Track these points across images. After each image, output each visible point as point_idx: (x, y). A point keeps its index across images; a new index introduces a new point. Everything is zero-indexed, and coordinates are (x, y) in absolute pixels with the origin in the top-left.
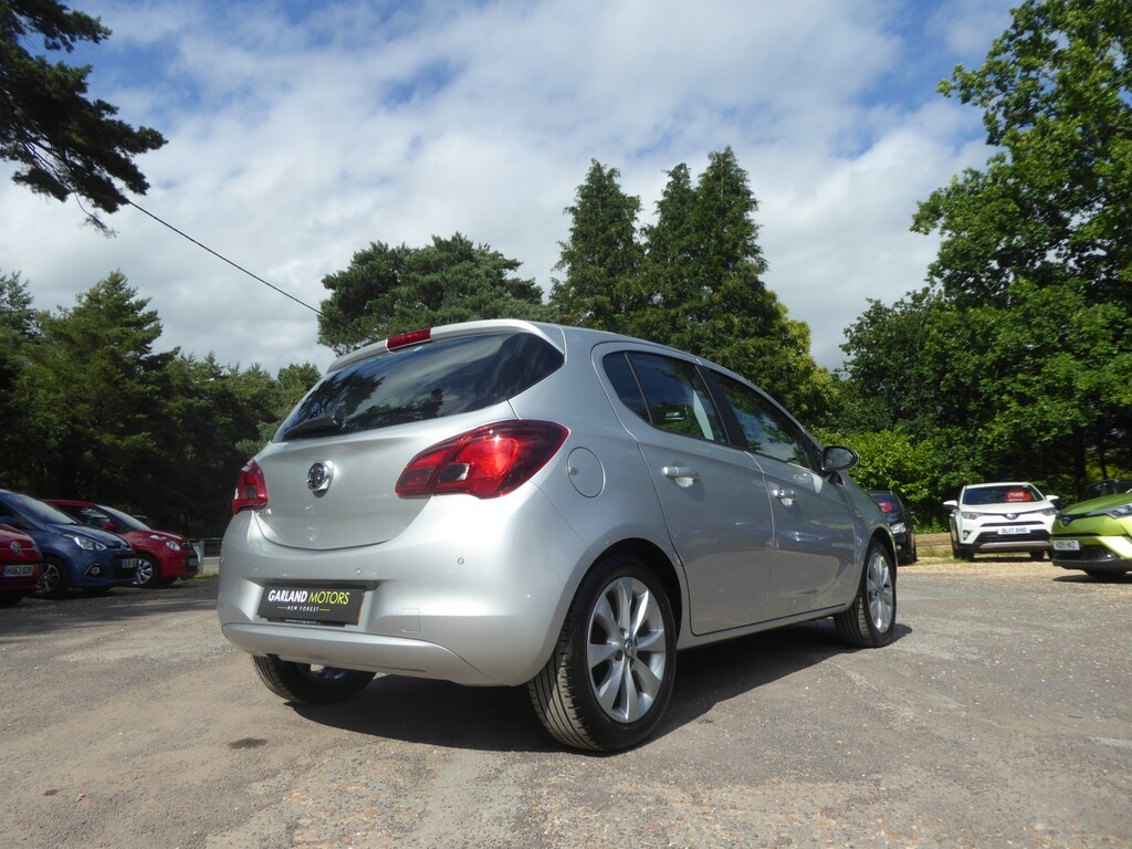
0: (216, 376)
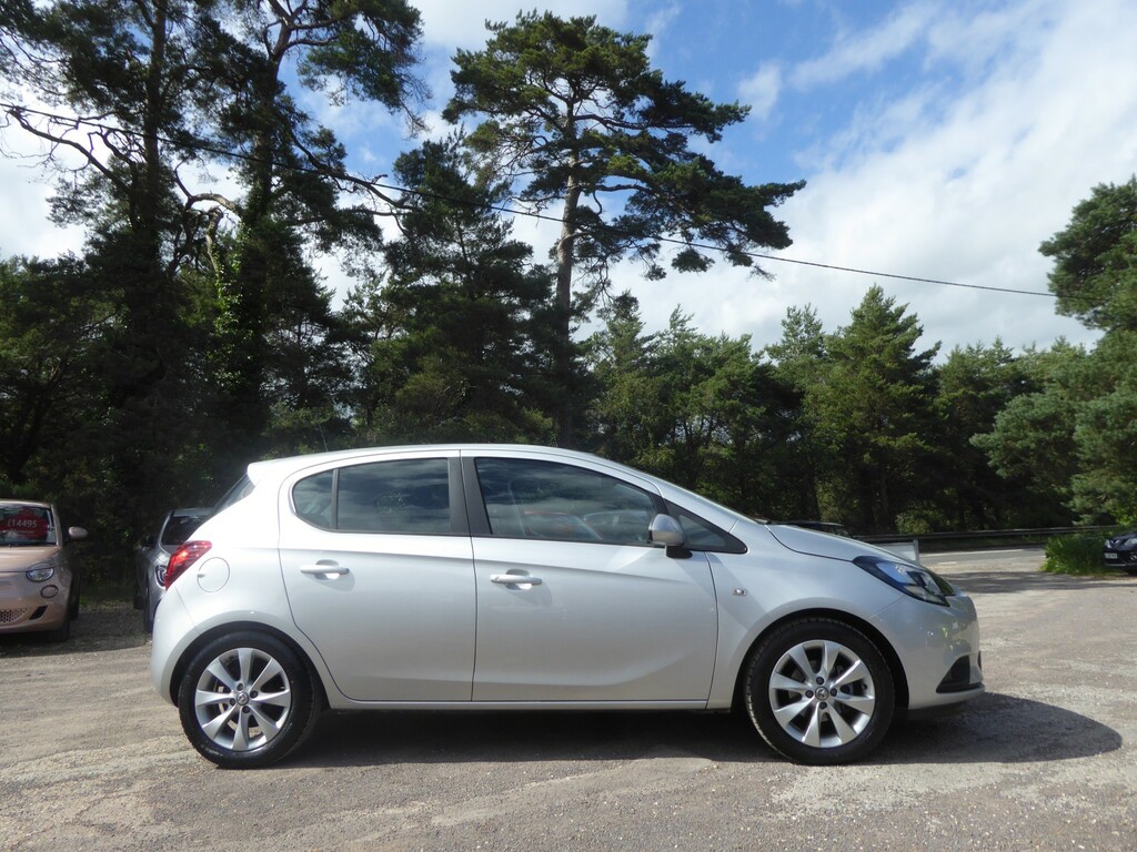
0: (1008, 360)
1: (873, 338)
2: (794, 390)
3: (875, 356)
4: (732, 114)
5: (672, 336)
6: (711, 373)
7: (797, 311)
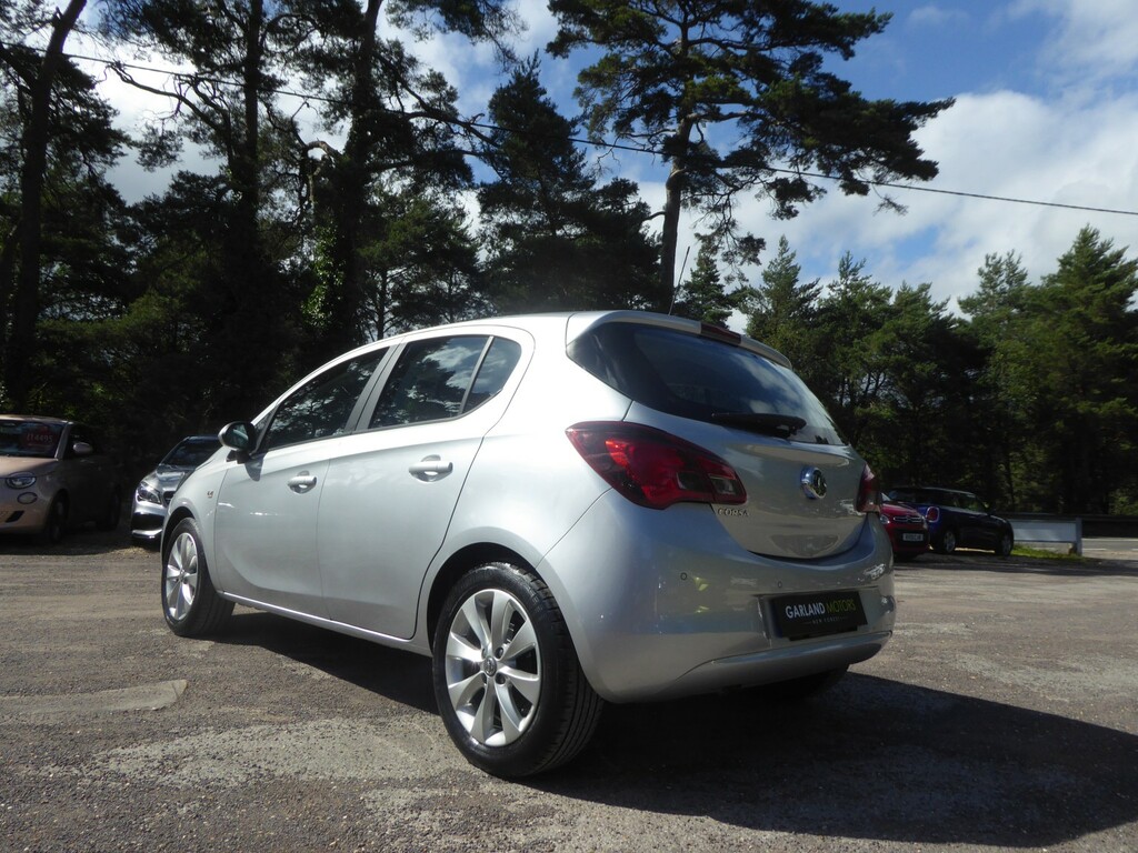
1: (1082, 287)
2: (979, 347)
3: (1081, 309)
4: (865, 25)
5: (843, 287)
6: (877, 326)
7: (997, 259)
